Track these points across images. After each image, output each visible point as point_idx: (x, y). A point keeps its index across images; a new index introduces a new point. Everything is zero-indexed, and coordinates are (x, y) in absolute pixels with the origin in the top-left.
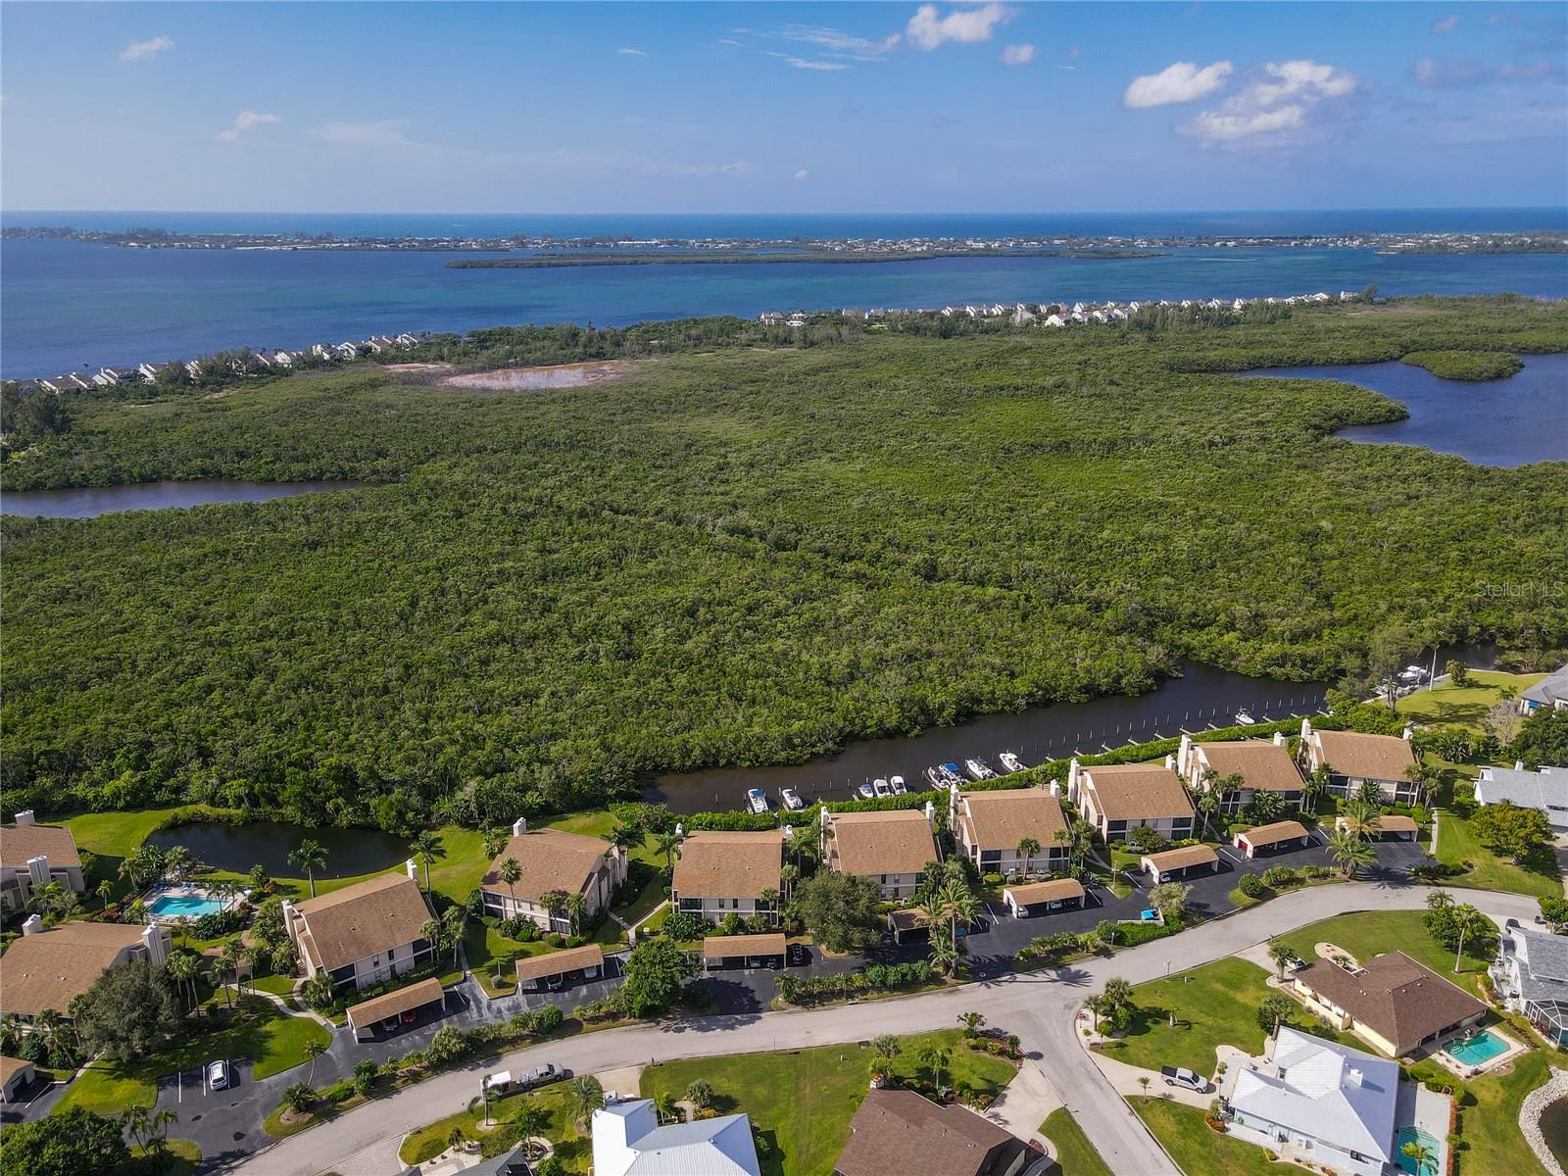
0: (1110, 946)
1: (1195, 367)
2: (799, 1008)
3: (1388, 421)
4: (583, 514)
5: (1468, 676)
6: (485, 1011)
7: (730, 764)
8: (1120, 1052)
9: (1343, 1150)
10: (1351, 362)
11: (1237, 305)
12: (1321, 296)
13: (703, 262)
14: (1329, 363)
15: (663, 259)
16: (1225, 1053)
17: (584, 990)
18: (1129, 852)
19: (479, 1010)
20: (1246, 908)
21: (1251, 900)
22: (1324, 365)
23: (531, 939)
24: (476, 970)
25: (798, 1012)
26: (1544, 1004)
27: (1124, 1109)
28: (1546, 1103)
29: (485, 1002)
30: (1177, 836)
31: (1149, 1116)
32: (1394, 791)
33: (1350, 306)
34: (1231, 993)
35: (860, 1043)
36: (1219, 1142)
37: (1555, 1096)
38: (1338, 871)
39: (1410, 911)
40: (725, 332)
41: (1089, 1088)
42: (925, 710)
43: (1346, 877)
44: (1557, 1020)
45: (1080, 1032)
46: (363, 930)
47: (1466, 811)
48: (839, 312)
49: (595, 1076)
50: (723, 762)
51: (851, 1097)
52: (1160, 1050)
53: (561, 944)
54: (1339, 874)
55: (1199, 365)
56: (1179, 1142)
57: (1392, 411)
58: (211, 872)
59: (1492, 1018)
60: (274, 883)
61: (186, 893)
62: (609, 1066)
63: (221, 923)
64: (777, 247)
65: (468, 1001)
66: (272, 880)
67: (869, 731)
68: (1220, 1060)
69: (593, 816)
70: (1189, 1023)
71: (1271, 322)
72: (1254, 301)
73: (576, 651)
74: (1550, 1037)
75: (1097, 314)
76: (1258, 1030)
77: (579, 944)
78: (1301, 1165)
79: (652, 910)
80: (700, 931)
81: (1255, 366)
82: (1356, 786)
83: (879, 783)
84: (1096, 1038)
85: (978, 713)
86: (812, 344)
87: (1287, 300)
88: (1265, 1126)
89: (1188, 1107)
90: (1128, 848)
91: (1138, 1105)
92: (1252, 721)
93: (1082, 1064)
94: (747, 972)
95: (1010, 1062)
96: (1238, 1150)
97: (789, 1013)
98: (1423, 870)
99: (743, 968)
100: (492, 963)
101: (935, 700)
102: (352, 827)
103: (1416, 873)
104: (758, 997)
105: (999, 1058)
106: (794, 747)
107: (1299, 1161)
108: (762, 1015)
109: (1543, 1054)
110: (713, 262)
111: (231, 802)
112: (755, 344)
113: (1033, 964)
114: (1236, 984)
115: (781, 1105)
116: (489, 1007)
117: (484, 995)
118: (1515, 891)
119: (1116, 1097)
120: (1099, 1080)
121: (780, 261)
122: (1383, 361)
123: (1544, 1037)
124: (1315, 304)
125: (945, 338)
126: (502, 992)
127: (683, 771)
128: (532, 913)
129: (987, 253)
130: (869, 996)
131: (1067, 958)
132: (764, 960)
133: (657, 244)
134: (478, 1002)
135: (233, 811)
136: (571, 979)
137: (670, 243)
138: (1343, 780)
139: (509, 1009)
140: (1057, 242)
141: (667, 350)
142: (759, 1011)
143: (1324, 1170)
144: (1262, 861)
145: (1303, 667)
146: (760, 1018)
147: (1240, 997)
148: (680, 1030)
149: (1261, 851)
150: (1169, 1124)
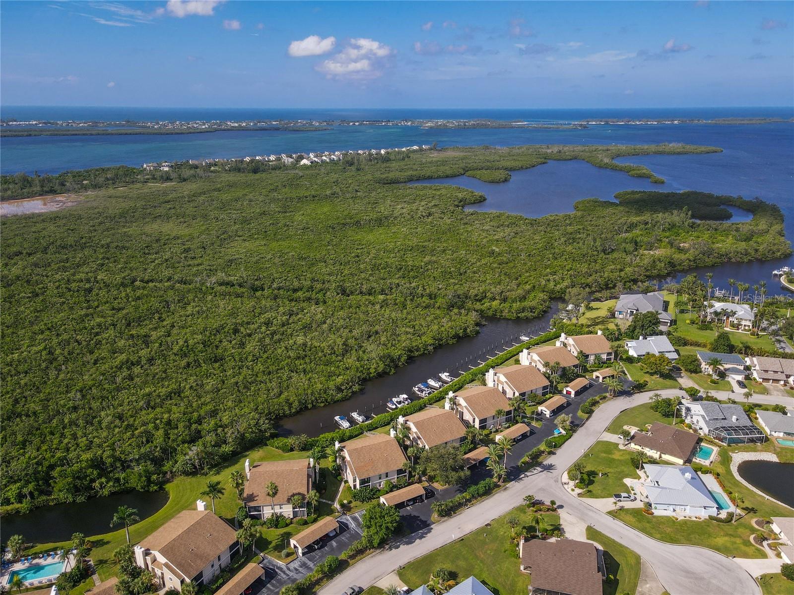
0: (552, 450)
1: (386, 182)
2: (446, 518)
3: (480, 202)
4: (123, 285)
5: (591, 305)
6: (288, 572)
7: (314, 407)
8: (590, 494)
9: (701, 507)
10: (447, 177)
11: (383, 152)
12: (415, 147)
13: (76, 135)
14: (439, 177)
15: (47, 133)
16: (628, 481)
17: (334, 544)
18: (530, 406)
19: (284, 573)
20: (587, 419)
21: (587, 415)
22: (437, 178)
23: (287, 525)
24: (266, 551)
25: (447, 520)
26: (717, 429)
27: (610, 519)
28: (736, 468)
29: (285, 568)
30: (544, 394)
31: (621, 518)
32: (605, 357)
33: (429, 152)
34: (610, 456)
35: (486, 525)
36: (654, 519)
37: (737, 465)
38: (608, 395)
39: (641, 405)
40: (127, 175)
41: (590, 513)
42: (392, 360)
43: (611, 397)
44: (725, 434)
45: (569, 490)
46: (197, 549)
47: (630, 360)
48: (188, 161)
49: (375, 585)
50: (310, 406)
51: (505, 552)
52: (604, 489)
53: (306, 523)
54: (609, 396)
55: (387, 180)
56: (639, 525)
57: (481, 197)
58: (32, 547)
59: (700, 440)
60: (89, 541)
61: (27, 564)
62: (379, 578)
63: (77, 575)
64: (116, 125)
65: (274, 570)
66: (87, 539)
67: (371, 375)
68: (629, 485)
69: (261, 451)
70: (606, 474)
71: (403, 159)
72: (389, 150)
73: (183, 363)
74: (722, 442)
75: (324, 158)
76: (632, 468)
77: (315, 521)
78: (687, 518)
79: (338, 491)
80: (374, 494)
81: (410, 180)
82: (592, 358)
83: (395, 400)
84: (578, 491)
85: (414, 357)
86: (185, 180)
87: (403, 149)
88: (665, 507)
89: (633, 509)
90: (529, 404)
91: (612, 514)
92: (528, 339)
93: (580, 504)
94: (408, 508)
95: (553, 513)
96: (663, 520)
97: (443, 522)
98: (635, 387)
99: (405, 507)
100: (273, 544)
101: (396, 353)
102: (112, 494)
103: (633, 389)
104: (423, 518)
105: (548, 513)
106: (342, 391)
107: (685, 517)
108: (432, 527)
109: (723, 449)
110: (84, 135)
111: (12, 500)
112: (149, 181)
113: (528, 467)
114: (609, 452)
115: (476, 567)
116: (289, 569)
117: (281, 563)
118: (667, 388)
119: (603, 514)
120: (591, 508)
121: (126, 134)
122: (458, 175)
123: (720, 442)
124: (414, 151)
125: (255, 173)
126: (290, 559)
127: (291, 415)
128: (281, 510)
129: (240, 129)
130: (473, 502)
131: (540, 460)
132: (414, 500)
133: (36, 124)
134: (280, 569)
135: (17, 506)
136: (324, 541)
137: (45, 123)
138: (587, 356)
139: (301, 567)
140: (274, 123)
141: (96, 186)
142: (429, 525)
143: (696, 518)
144: (578, 397)
145: (531, 312)
146: (432, 529)
147: (614, 456)
148: (398, 547)
149: (577, 393)
150: (630, 518)
